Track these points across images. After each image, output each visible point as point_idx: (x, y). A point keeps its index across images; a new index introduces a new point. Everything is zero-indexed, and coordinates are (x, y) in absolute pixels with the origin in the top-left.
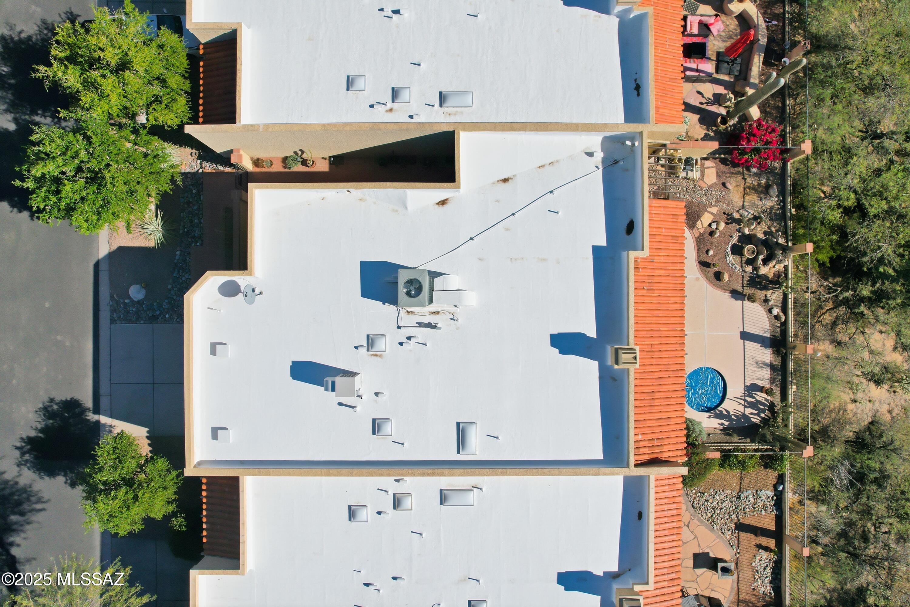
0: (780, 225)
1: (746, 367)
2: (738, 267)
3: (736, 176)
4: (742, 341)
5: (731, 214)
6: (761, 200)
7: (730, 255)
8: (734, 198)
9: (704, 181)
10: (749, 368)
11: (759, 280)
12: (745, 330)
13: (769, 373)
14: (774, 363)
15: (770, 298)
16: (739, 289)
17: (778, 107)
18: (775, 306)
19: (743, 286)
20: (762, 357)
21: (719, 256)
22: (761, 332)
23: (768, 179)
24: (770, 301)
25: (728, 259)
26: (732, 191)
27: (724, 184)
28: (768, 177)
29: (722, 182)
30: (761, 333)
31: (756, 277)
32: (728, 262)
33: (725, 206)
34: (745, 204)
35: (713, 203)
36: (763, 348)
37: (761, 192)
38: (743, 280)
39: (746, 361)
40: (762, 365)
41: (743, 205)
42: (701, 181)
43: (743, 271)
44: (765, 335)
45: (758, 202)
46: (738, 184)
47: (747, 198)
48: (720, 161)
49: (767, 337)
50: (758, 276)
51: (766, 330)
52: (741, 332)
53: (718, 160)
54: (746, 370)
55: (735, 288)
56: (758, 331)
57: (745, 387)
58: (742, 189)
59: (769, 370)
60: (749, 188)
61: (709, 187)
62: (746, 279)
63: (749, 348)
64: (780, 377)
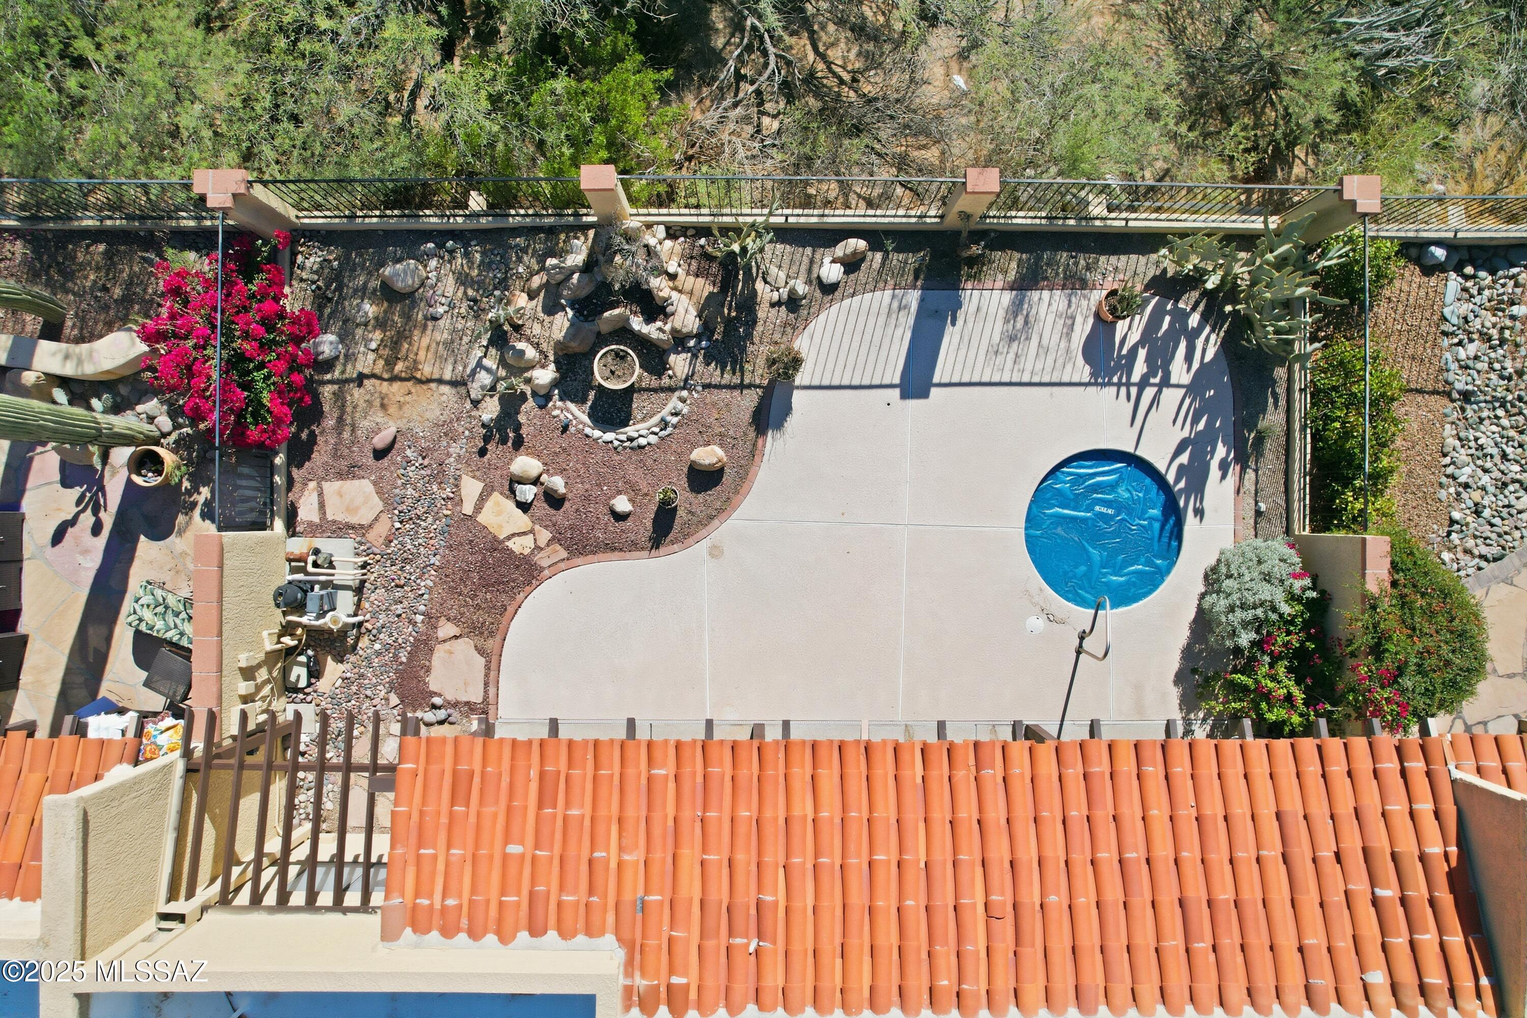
0: (525, 251)
1: (1026, 379)
2: (674, 403)
3: (349, 409)
4: (934, 391)
5: (484, 426)
6: (435, 319)
7: (630, 431)
8: (428, 415)
9: (370, 526)
10: (1029, 367)
11: (720, 329)
12: (897, 381)
13: (1046, 294)
14: (1012, 275)
15: (784, 292)
16: (749, 400)
17: (108, 255)
18: (810, 271)
19: (742, 387)
20: (990, 319)
21: (634, 473)
22: (902, 319)
23: (362, 293)
24: (792, 292)
25: (643, 441)
26: (403, 424)
27: (380, 454)
28: (356, 291)
29: (371, 461)
30: (908, 320)
31: (709, 339)
32: (653, 439)
33: (455, 449)
34: (447, 376)
35: (448, 492)
36: (961, 315)
37: (407, 317)
38: (719, 387)
39: (1006, 379)
40: (1020, 320)
41: (454, 384)
42: (371, 536)
43: (686, 384)
44: (914, 306)
45: (441, 332)
46: (377, 403)
47: (427, 370)
48: (300, 466)
49: (922, 300)
50: (706, 330)
51: (895, 305)
52: (904, 396)
53: (295, 472)
54: (1036, 379)
55: (747, 417)
56: (899, 332)
57: (1096, 384)
58: (396, 385)
59: (1035, 295)
60: (390, 363)
61: (389, 503)
62: (713, 374)
63: (959, 367)
64: (1063, 256)
